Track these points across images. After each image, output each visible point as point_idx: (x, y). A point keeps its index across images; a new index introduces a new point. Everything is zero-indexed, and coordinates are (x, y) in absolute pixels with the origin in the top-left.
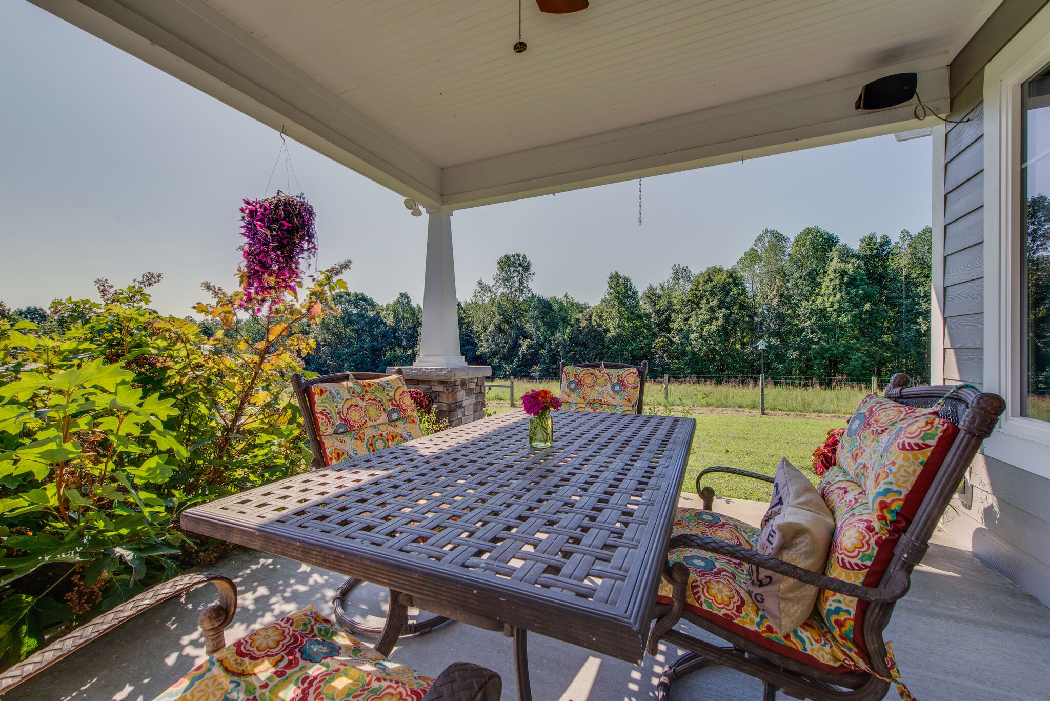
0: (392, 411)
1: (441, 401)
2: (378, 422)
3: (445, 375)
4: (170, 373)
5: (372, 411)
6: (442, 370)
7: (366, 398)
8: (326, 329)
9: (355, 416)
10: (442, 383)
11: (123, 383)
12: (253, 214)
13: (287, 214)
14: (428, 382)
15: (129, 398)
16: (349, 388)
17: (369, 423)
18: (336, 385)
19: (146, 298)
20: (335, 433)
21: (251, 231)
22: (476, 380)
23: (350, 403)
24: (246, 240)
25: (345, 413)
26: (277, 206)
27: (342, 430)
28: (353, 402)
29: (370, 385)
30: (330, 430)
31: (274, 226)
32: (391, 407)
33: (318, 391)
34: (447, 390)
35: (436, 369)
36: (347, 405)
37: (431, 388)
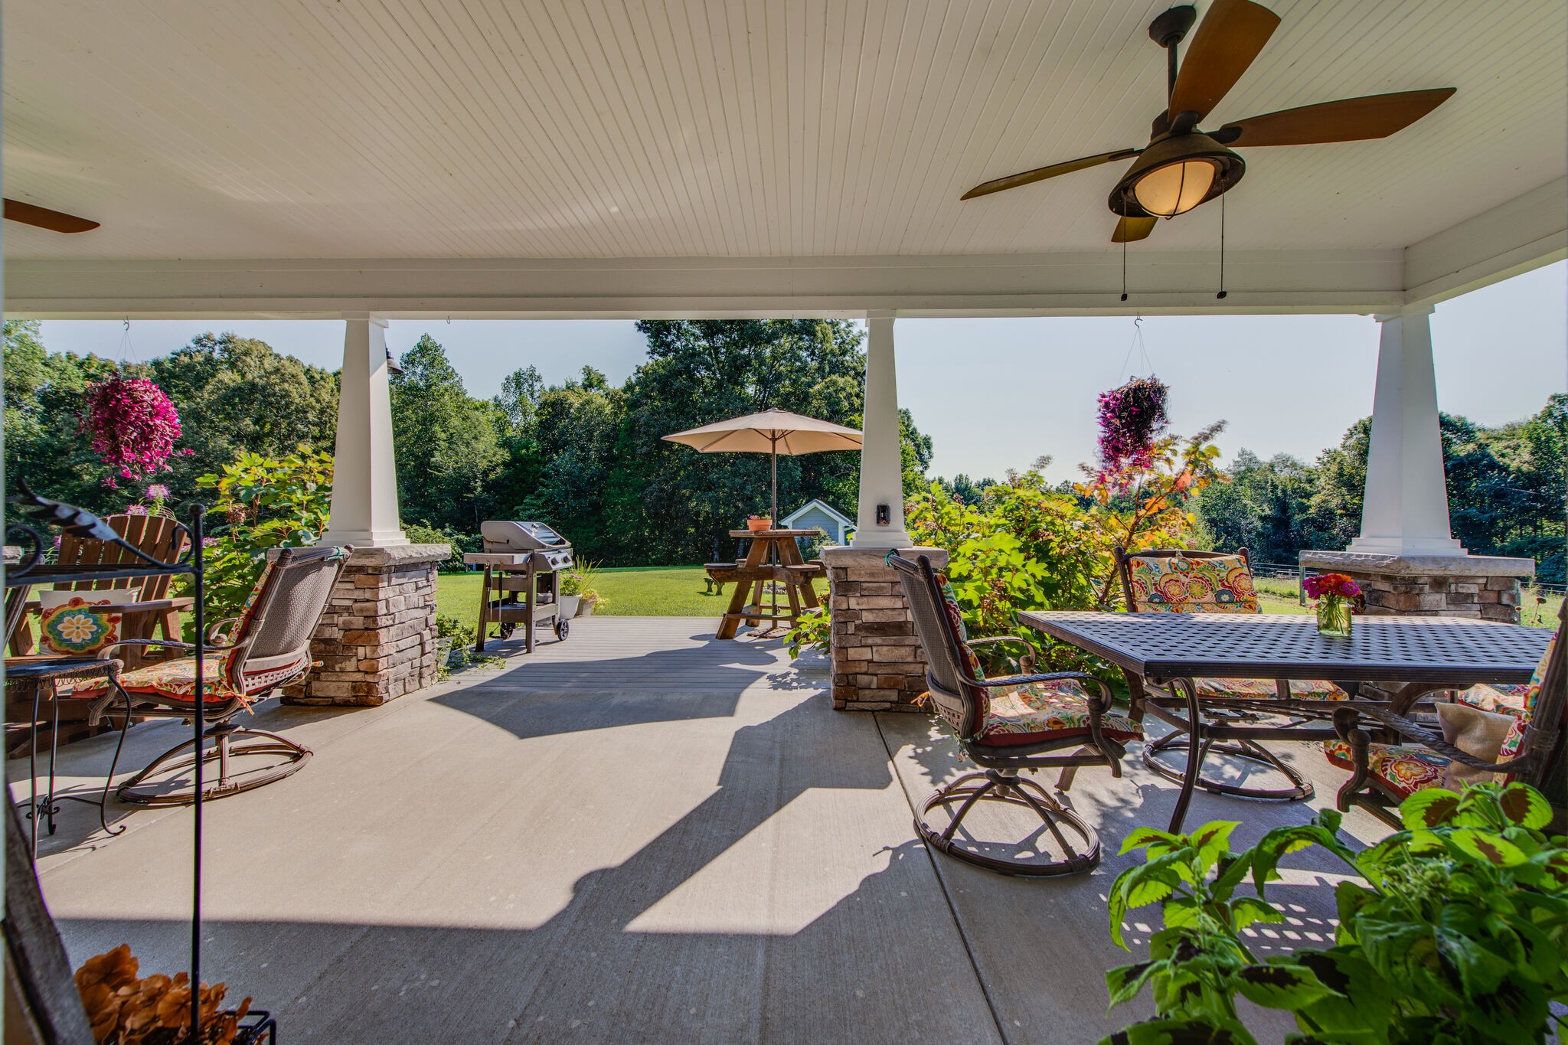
0: (1222, 592)
1: (1386, 604)
2: (1203, 600)
3: (1387, 566)
4: (1053, 545)
5: (1196, 589)
6: (1384, 558)
7: (1191, 575)
8: (1345, 485)
9: (1174, 590)
10: (1387, 578)
11: (1014, 549)
12: (1107, 405)
13: (1137, 399)
14: (1367, 576)
15: (1018, 559)
16: (1170, 565)
17: (1190, 600)
18: (1156, 559)
19: (1040, 480)
20: (1150, 601)
21: (1106, 422)
22: (1483, 581)
23: (1170, 577)
24: (1102, 429)
25: (1162, 585)
26: (1127, 395)
27: (1157, 600)
28: (1174, 577)
29: (1198, 563)
30: (1144, 598)
31: (1125, 414)
32: (1221, 588)
33: (1135, 563)
34: (1395, 588)
35: (1374, 557)
36: (1167, 579)
37: (1369, 585)
